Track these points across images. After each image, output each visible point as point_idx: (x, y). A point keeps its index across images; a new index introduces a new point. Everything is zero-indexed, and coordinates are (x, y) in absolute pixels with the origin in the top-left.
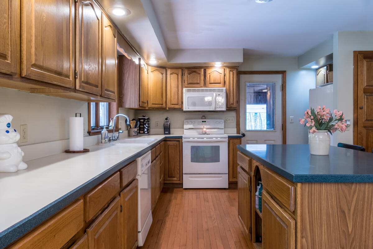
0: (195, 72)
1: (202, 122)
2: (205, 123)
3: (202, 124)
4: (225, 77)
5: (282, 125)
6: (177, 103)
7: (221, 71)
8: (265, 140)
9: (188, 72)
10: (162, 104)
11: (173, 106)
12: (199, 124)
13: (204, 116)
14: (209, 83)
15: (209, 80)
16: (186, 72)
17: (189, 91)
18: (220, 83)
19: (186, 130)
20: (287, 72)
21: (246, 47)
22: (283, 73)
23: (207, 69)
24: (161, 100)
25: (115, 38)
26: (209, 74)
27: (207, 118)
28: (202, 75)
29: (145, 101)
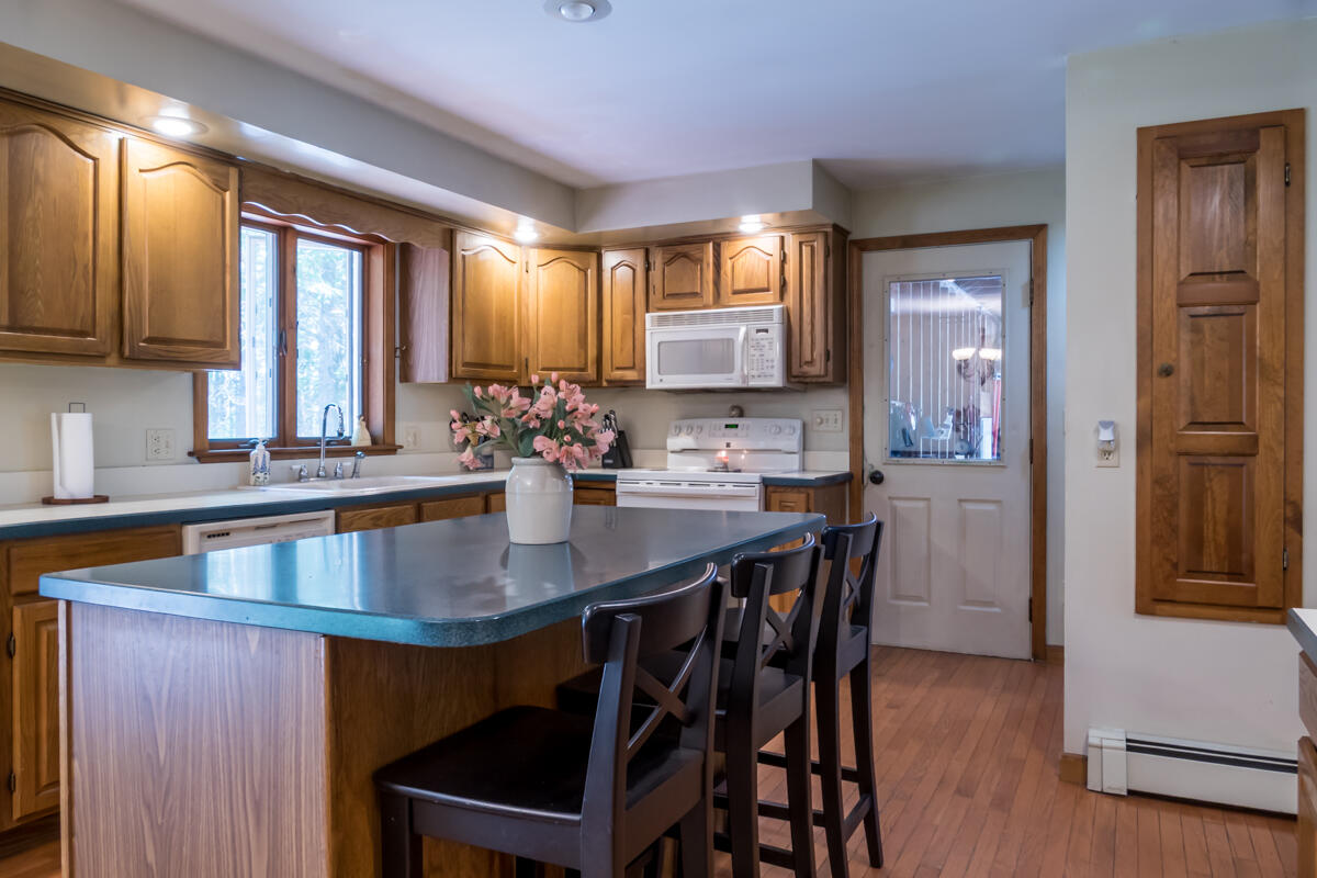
0: (685, 256)
1: (727, 426)
2: (733, 430)
3: (724, 435)
4: (786, 266)
5: (1031, 441)
6: (631, 365)
7: (770, 243)
8: (960, 501)
9: (663, 258)
10: (583, 369)
11: (618, 374)
12: (714, 435)
13: (734, 408)
14: (730, 291)
15: (730, 283)
16: (658, 259)
17: (662, 321)
18: (768, 290)
19: (673, 455)
20: (1049, 227)
22: (1035, 234)
23: (723, 244)
24: (579, 356)
25: (226, 191)
26: (731, 258)
27: (746, 412)
28: (708, 265)
29: (494, 362)
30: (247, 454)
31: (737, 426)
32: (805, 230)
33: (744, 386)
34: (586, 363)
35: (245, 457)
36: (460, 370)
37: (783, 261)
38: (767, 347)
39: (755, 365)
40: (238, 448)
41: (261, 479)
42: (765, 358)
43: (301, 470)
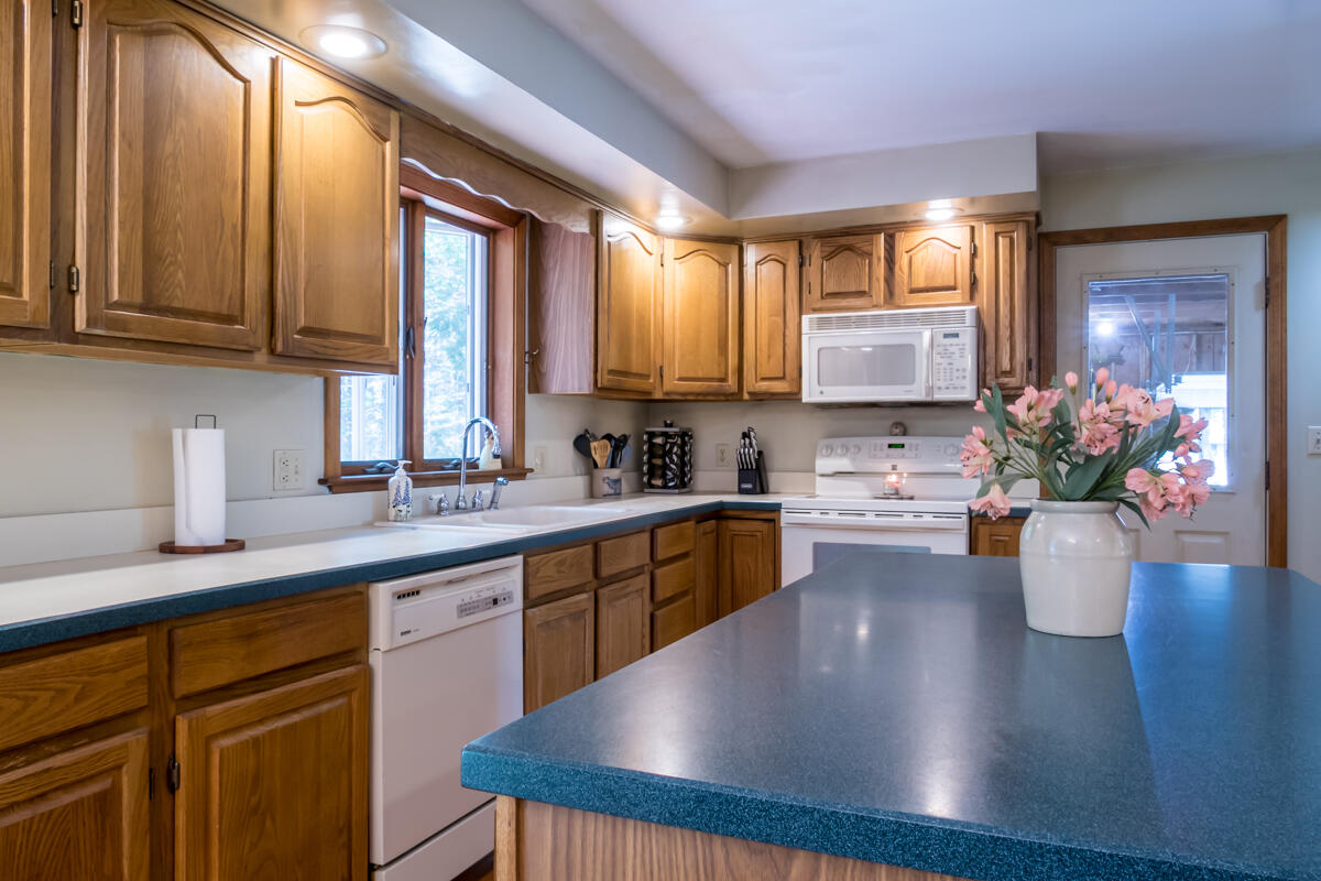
0: (850, 248)
1: (890, 446)
2: (899, 451)
3: (888, 456)
4: (977, 261)
5: (1267, 464)
6: (781, 375)
7: (958, 235)
8: (1177, 532)
9: (822, 252)
10: (723, 380)
11: (764, 386)
12: (875, 457)
13: (897, 424)
14: (906, 289)
15: (906, 276)
16: (815, 252)
17: (822, 324)
18: (954, 288)
19: (825, 479)
20: (1289, 217)
21: (1053, 123)
22: (1272, 226)
23: (897, 235)
24: (719, 365)
25: (386, 140)
26: (908, 251)
27: (910, 431)
28: (879, 259)
29: (634, 370)
30: (387, 481)
31: (903, 446)
32: (1004, 218)
33: (929, 399)
34: (726, 374)
35: (381, 485)
36: (604, 380)
37: (974, 255)
38: (957, 354)
39: (942, 374)
40: (366, 473)
41: (403, 513)
42: (955, 367)
43: (441, 501)
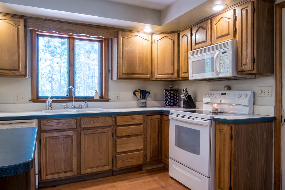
0: (201, 27)
1: (222, 94)
2: (224, 96)
9: (196, 30)
10: (173, 74)
11: (183, 75)
12: (217, 97)
14: (215, 38)
15: (215, 33)
16: (194, 30)
18: (229, 34)
19: (205, 105)
23: (213, 19)
25: (19, 26)
26: (216, 24)
27: (232, 88)
30: (46, 101)
31: (225, 94)
32: (243, 3)
33: (218, 77)
34: (174, 72)
35: (45, 102)
36: (121, 75)
37: (235, 20)
38: (226, 60)
42: (225, 64)
43: (65, 106)
